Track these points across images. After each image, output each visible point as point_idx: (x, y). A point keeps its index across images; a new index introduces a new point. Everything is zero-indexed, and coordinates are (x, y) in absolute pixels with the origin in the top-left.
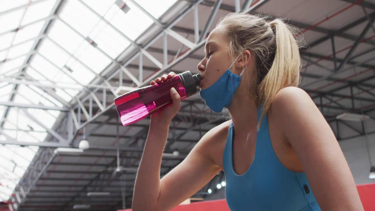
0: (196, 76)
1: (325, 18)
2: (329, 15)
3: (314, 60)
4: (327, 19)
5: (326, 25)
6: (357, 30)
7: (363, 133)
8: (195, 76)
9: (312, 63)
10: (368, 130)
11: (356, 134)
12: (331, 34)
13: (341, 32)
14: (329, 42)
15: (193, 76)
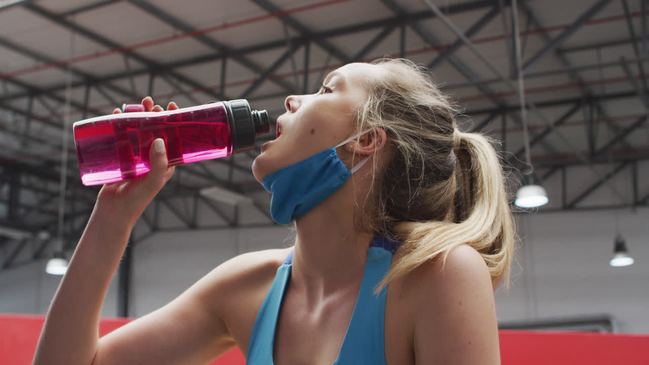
0: (260, 115)
1: (220, 23)
2: (229, 22)
3: (186, 88)
4: (225, 26)
5: (220, 36)
6: (267, 59)
7: (234, 224)
8: (257, 114)
9: (182, 92)
10: (244, 220)
11: (222, 222)
12: (224, 53)
13: (240, 54)
14: (216, 66)
15: (252, 113)
